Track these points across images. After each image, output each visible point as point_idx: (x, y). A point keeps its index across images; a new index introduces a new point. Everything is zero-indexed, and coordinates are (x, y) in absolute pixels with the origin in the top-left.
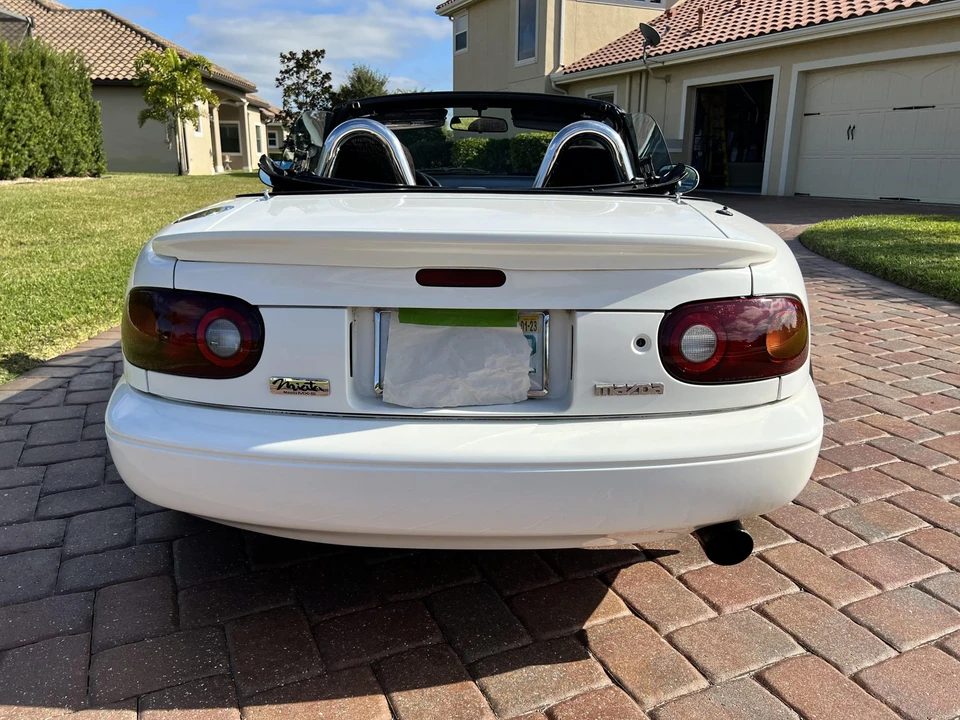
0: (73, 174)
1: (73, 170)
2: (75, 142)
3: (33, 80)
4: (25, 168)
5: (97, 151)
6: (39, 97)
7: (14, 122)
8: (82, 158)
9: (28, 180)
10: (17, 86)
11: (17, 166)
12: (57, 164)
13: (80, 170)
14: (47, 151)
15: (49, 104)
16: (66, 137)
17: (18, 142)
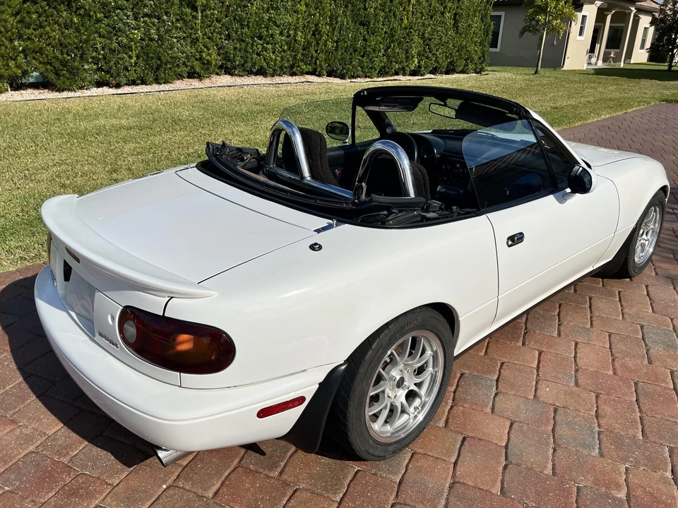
0: (463, 72)
1: (463, 69)
2: (468, 51)
3: (449, 12)
4: (431, 69)
5: (484, 56)
6: (450, 22)
7: (430, 40)
8: (471, 62)
9: (432, 76)
10: (438, 16)
11: (425, 68)
12: (453, 65)
13: (468, 69)
14: (447, 57)
15: (457, 27)
16: (462, 47)
17: (430, 52)
